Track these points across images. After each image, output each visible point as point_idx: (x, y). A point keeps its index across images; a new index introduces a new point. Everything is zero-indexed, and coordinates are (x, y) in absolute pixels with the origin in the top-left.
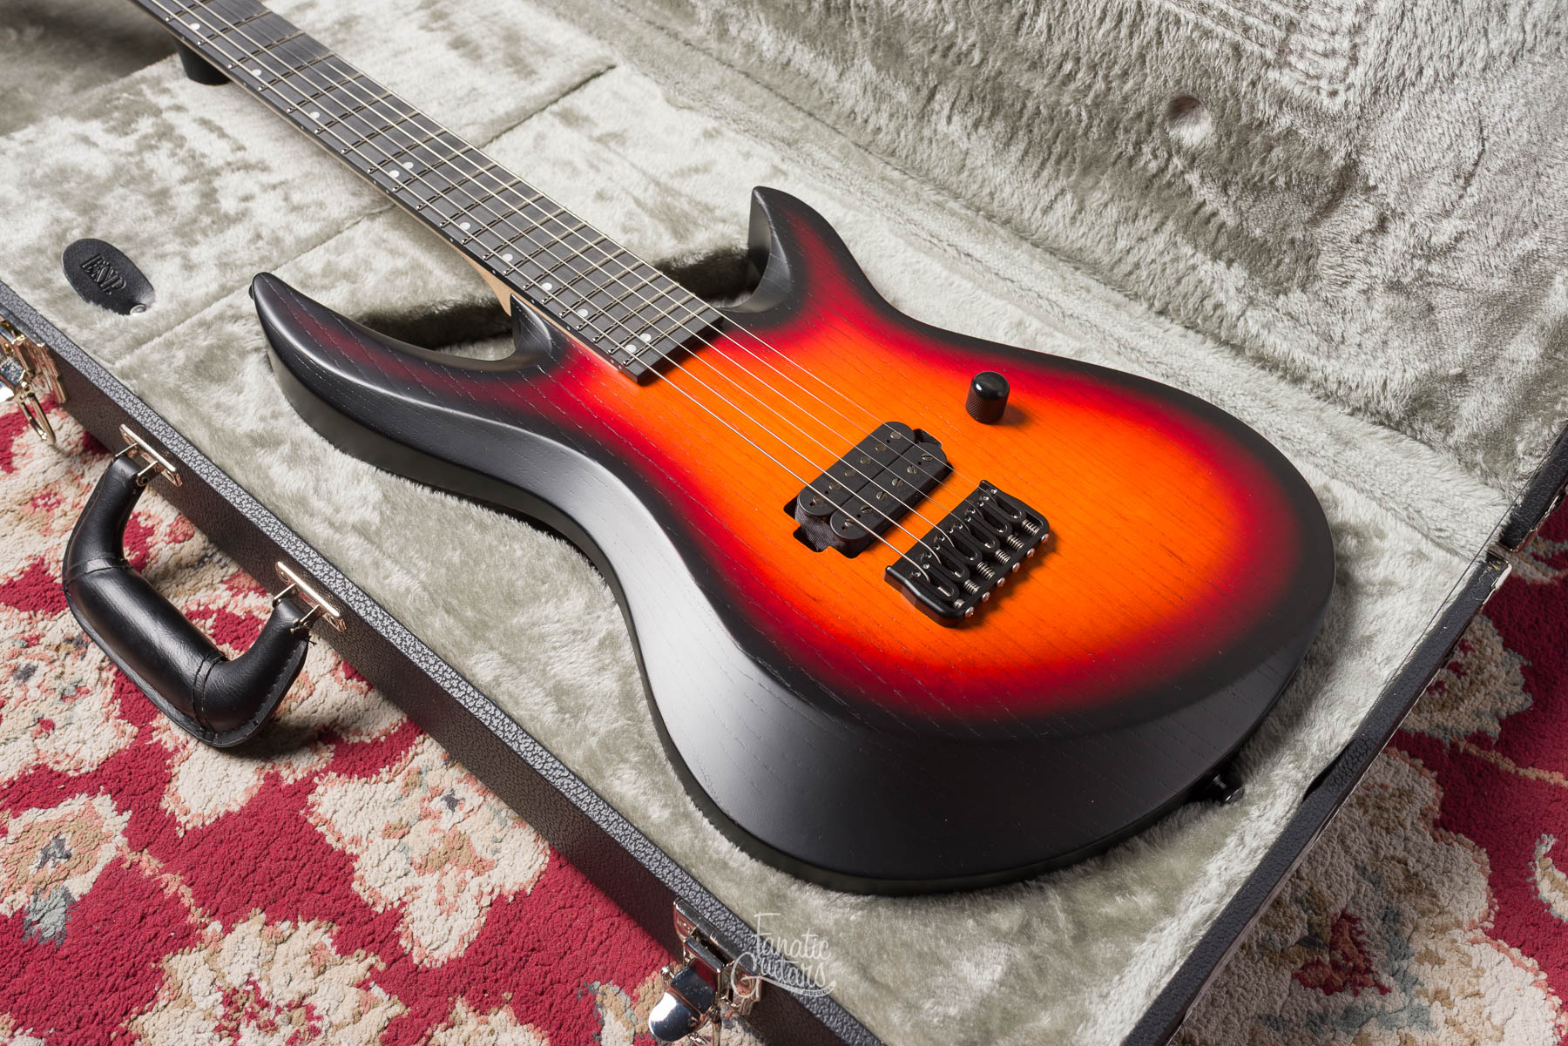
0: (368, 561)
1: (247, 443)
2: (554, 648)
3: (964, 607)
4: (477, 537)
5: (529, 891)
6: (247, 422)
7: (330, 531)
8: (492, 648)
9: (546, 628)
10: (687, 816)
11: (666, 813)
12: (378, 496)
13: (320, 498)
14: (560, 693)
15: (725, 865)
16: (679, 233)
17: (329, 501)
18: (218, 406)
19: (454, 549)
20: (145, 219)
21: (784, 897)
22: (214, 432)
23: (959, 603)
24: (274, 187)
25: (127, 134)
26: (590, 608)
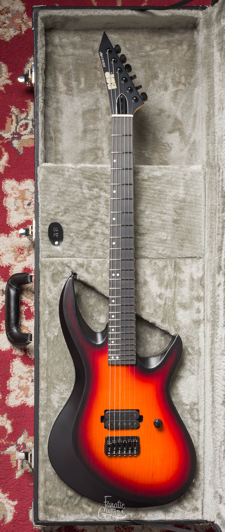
0: (44, 347)
1: (47, 302)
2: (55, 392)
3: (109, 455)
4: (63, 359)
5: (30, 407)
6: (50, 296)
7: (43, 335)
8: (47, 383)
9: (57, 387)
10: (46, 437)
11: (44, 434)
12: (56, 334)
13: (48, 326)
14: (49, 400)
15: (44, 450)
16: (162, 321)
17: (48, 328)
18: (49, 287)
19: (58, 358)
20: (74, 221)
21: (46, 462)
22: (44, 293)
23: (109, 453)
24: (104, 234)
25: (90, 190)
26: (67, 390)
